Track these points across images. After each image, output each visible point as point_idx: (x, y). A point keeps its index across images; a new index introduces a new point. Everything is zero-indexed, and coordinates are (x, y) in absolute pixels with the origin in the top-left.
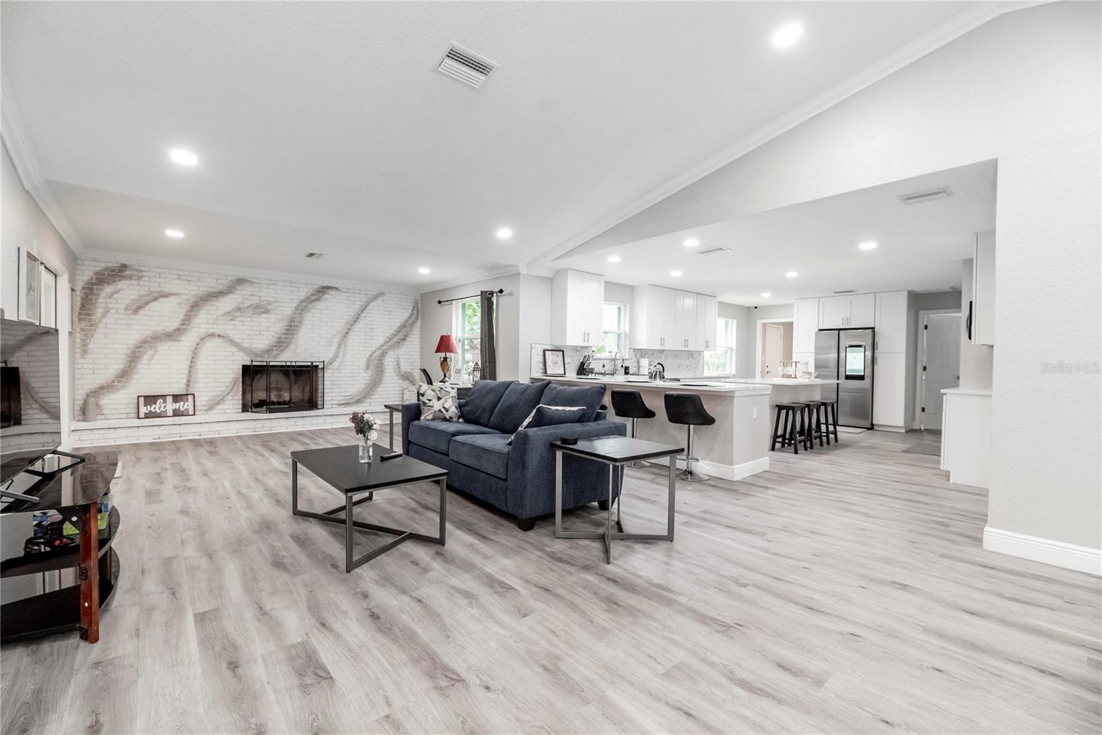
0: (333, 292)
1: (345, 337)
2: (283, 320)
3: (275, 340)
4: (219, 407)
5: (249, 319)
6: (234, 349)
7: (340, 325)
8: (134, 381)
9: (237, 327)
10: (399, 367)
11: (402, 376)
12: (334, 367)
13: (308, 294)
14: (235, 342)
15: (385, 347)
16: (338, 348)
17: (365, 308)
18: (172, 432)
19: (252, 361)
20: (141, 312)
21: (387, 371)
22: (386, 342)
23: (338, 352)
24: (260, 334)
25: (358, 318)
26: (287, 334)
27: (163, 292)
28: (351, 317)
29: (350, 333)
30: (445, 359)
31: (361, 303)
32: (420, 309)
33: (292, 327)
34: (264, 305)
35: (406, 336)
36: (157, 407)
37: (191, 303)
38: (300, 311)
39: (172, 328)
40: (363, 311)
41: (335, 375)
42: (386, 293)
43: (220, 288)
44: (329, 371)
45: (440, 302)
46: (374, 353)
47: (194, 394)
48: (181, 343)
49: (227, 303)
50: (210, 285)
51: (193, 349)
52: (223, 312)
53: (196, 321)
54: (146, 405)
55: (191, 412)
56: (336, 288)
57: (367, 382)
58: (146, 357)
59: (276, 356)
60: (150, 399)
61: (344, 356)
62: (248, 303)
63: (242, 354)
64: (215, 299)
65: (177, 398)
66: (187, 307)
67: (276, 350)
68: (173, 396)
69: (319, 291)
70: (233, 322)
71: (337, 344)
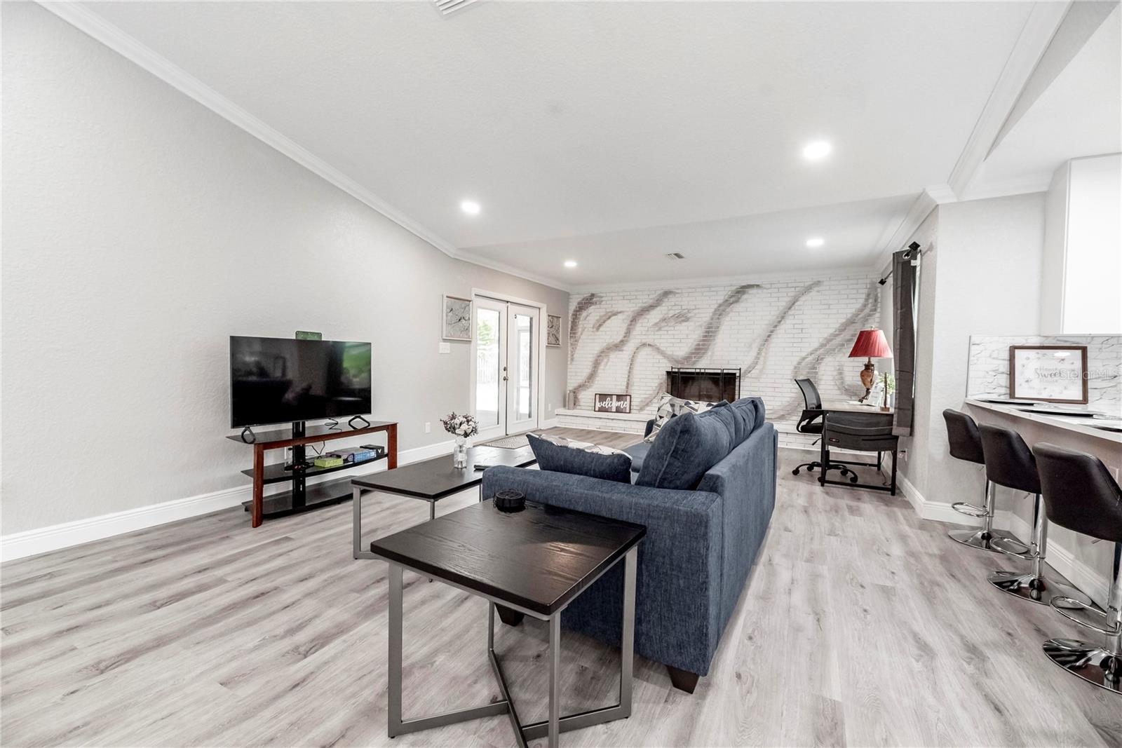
0: (751, 291)
1: (766, 341)
2: (701, 326)
3: (694, 347)
4: (648, 408)
5: (673, 328)
6: (659, 357)
7: (760, 328)
8: (596, 382)
9: (662, 337)
11: (846, 390)
12: (753, 376)
13: (727, 297)
14: (660, 350)
15: (820, 351)
16: (758, 354)
17: (793, 304)
18: (608, 424)
19: (672, 368)
20: (601, 329)
21: (822, 382)
22: (822, 346)
23: (757, 358)
24: (681, 342)
25: (783, 318)
26: (704, 340)
27: (613, 311)
28: (775, 317)
29: (772, 336)
30: (868, 366)
31: (789, 299)
32: (879, 295)
33: (709, 333)
34: (685, 313)
36: (606, 404)
37: (630, 319)
38: (717, 317)
39: (619, 340)
40: (790, 308)
41: (753, 385)
42: (823, 281)
43: (651, 302)
44: (747, 380)
46: (804, 359)
47: (630, 396)
48: (624, 352)
49: (655, 316)
50: (644, 301)
51: (632, 357)
52: (653, 324)
53: (634, 333)
54: (600, 402)
55: (628, 411)
56: (758, 286)
57: (794, 395)
58: (603, 364)
59: (694, 363)
60: (603, 397)
61: (765, 363)
62: (671, 313)
63: (665, 361)
64: (647, 312)
65: (620, 397)
66: (628, 322)
67: (695, 357)
68: (617, 395)
69: (738, 292)
70: (661, 332)
71: (757, 349)
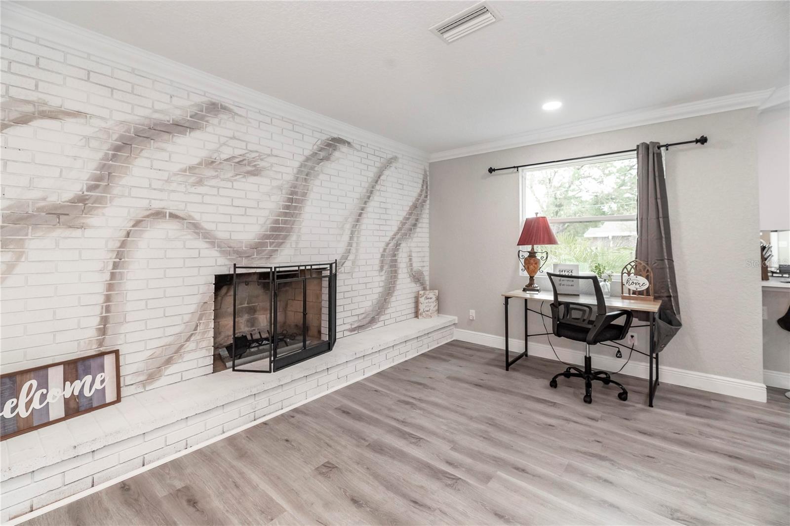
0: (344, 149)
1: (358, 221)
2: (280, 188)
3: (269, 225)
4: (170, 370)
5: (229, 185)
6: (201, 244)
7: (352, 202)
9: (206, 199)
10: (411, 265)
11: (414, 277)
13: (315, 147)
14: (202, 228)
15: (398, 236)
16: (350, 239)
17: (379, 178)
19: (235, 267)
21: (400, 271)
22: (399, 229)
23: (350, 245)
24: (245, 215)
25: (371, 193)
26: (286, 214)
28: (365, 191)
29: (362, 216)
30: (532, 254)
31: (375, 170)
32: (428, 183)
33: (293, 203)
34: (254, 159)
35: (417, 220)
37: (114, 140)
38: (304, 176)
39: (67, 196)
40: (376, 182)
42: (399, 158)
43: (176, 114)
45: (491, 170)
46: (387, 244)
47: (116, 352)
48: (88, 232)
50: (158, 106)
51: (118, 244)
52: (183, 166)
53: (126, 181)
55: (110, 395)
56: (349, 143)
57: (381, 290)
59: (270, 256)
61: (357, 250)
62: (226, 153)
63: (215, 253)
64: (166, 136)
65: (76, 368)
66: (106, 148)
67: (271, 244)
68: (66, 364)
69: (329, 145)
70: (201, 189)
71: (349, 232)
